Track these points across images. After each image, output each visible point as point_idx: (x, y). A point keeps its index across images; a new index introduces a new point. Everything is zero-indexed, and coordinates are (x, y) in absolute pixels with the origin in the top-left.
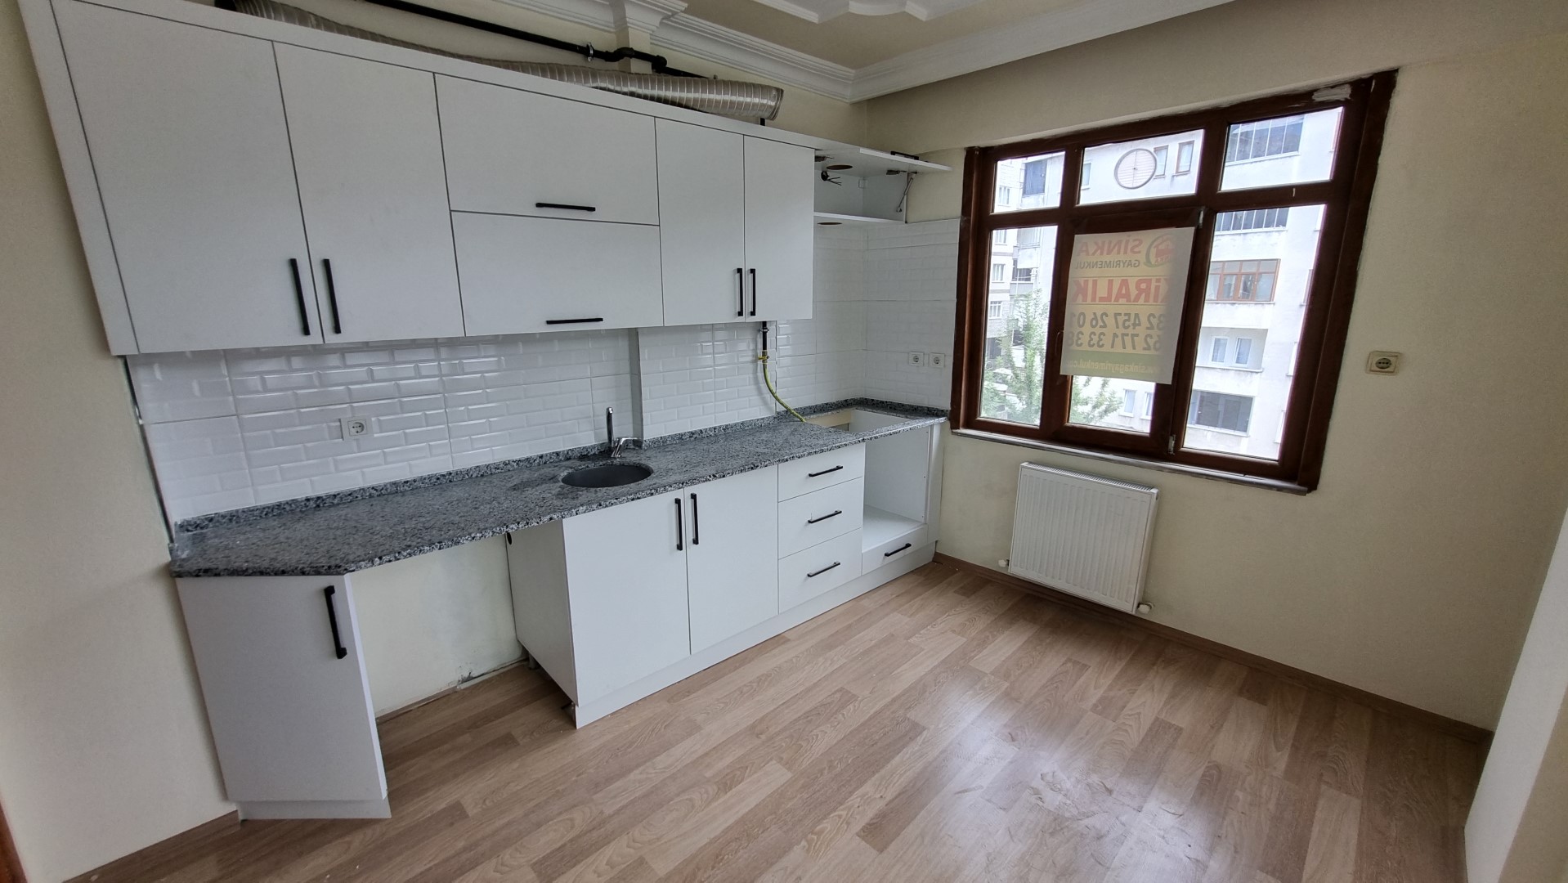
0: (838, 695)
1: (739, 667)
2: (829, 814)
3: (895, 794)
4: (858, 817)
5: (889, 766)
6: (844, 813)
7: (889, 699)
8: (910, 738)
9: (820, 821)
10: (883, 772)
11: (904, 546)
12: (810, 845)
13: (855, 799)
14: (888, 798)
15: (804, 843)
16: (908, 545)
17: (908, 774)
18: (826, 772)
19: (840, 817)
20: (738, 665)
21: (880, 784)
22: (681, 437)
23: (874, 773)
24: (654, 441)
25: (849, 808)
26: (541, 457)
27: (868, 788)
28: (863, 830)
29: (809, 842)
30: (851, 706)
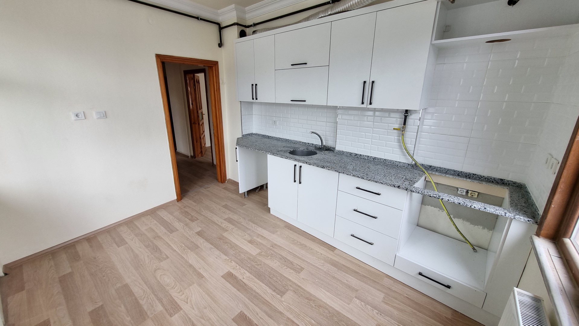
0: (299, 267)
1: (309, 239)
2: (238, 264)
3: (245, 282)
4: (236, 271)
5: (259, 282)
6: (238, 268)
7: (300, 284)
8: (275, 290)
9: (235, 262)
10: (256, 279)
11: (446, 285)
12: (227, 260)
13: (243, 271)
14: (243, 280)
15: (228, 259)
16: (449, 287)
17: (255, 287)
18: (256, 263)
19: (237, 267)
20: (310, 238)
21: (250, 278)
22: (351, 154)
23: (255, 277)
24: (339, 151)
25: (240, 269)
26: (308, 144)
27: (248, 274)
28: (231, 273)
29: (228, 260)
30: (292, 271)
